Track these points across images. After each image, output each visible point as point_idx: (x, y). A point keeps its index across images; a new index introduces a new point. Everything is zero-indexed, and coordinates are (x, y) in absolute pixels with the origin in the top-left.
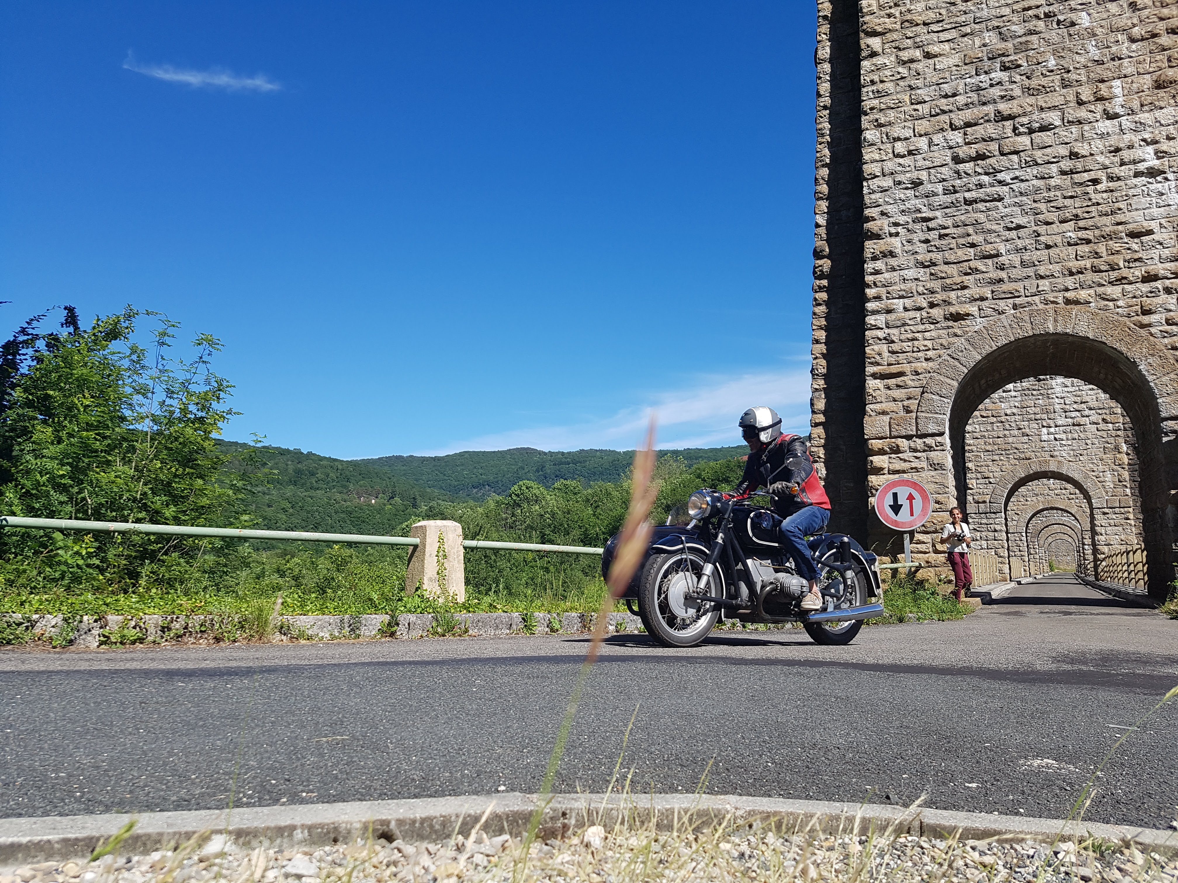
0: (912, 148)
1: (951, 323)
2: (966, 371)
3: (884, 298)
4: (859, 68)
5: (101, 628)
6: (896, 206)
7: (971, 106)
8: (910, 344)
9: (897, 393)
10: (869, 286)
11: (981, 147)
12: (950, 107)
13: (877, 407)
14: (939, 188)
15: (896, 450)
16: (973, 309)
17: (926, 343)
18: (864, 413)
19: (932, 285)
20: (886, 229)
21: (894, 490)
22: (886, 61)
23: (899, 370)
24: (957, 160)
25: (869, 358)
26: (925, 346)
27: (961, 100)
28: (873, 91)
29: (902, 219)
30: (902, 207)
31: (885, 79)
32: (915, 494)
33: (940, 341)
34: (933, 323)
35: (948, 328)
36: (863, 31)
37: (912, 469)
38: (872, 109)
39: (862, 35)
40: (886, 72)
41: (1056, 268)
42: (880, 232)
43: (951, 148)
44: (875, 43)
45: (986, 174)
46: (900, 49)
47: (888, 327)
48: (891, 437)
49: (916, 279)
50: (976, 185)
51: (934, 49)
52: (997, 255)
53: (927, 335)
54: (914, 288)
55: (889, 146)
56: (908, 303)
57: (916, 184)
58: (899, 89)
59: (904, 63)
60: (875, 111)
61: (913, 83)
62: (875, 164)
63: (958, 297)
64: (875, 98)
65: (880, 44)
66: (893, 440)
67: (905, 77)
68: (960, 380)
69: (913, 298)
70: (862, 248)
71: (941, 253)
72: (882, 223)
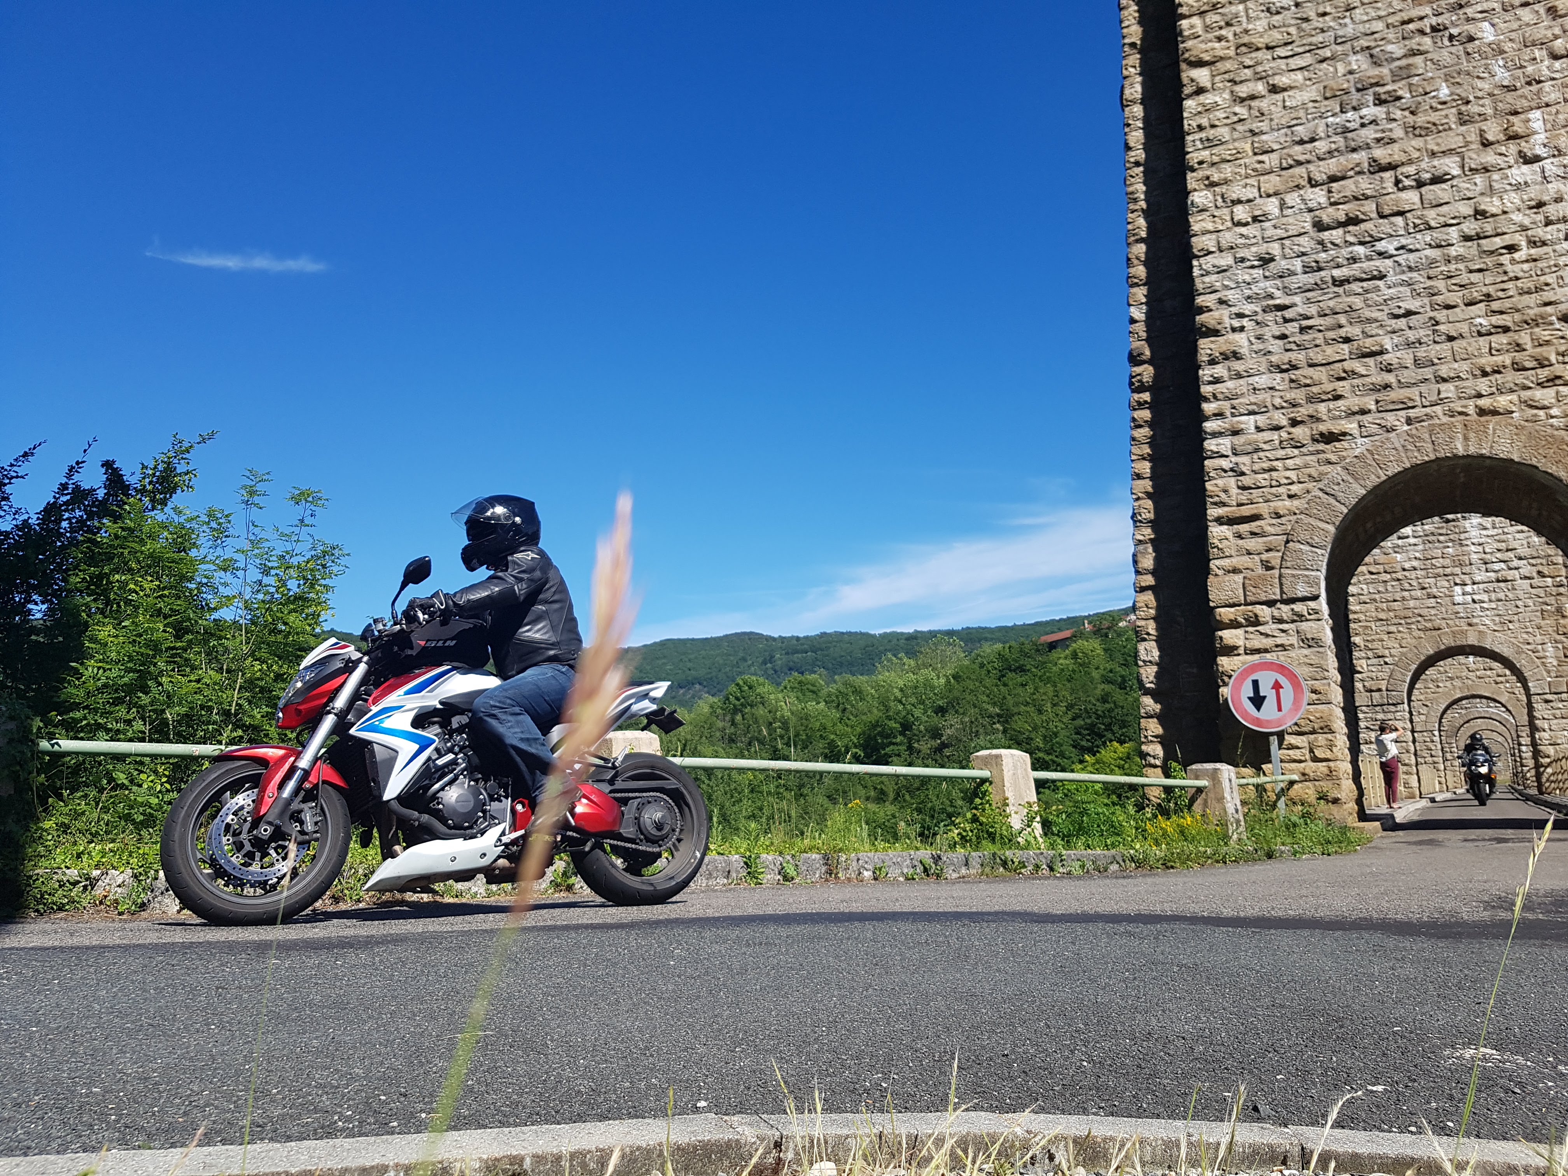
0: (1257, 213)
1: (1321, 446)
2: (1346, 511)
3: (1229, 414)
4: (1180, 109)
6: (1238, 291)
7: (1336, 154)
8: (1266, 476)
9: (1252, 544)
10: (1206, 400)
11: (1351, 208)
12: (1308, 157)
13: (1226, 563)
14: (1297, 264)
15: (1255, 621)
16: (1351, 426)
17: (1288, 474)
18: (1208, 571)
19: (1293, 396)
20: (1227, 322)
21: (1254, 677)
22: (1217, 99)
23: (1253, 512)
25: (1212, 497)
26: (1287, 478)
27: (1322, 146)
28: (1201, 139)
29: (1248, 308)
30: (1248, 292)
31: (1217, 123)
32: (1283, 681)
34: (1296, 447)
35: (1318, 452)
36: (1185, 60)
37: (1277, 646)
38: (1201, 163)
39: (1183, 66)
40: (1217, 113)
41: (1463, 367)
42: (1219, 327)
43: (1310, 210)
44: (1202, 75)
45: (1362, 243)
46: (1235, 83)
47: (1235, 454)
48: (1246, 604)
49: (1271, 388)
50: (1348, 259)
51: (1282, 80)
52: (1381, 353)
53: (1290, 463)
54: (1269, 400)
55: (1226, 211)
56: (1261, 420)
57: (1266, 260)
58: (1236, 135)
59: (1243, 100)
60: (1205, 165)
61: (1256, 126)
62: (1208, 236)
63: (1329, 411)
64: (1205, 148)
65: (1208, 77)
66: (1250, 608)
67: (1244, 120)
68: (1337, 523)
69: (1268, 414)
70: (1195, 350)
71: (1303, 352)
72: (1221, 315)
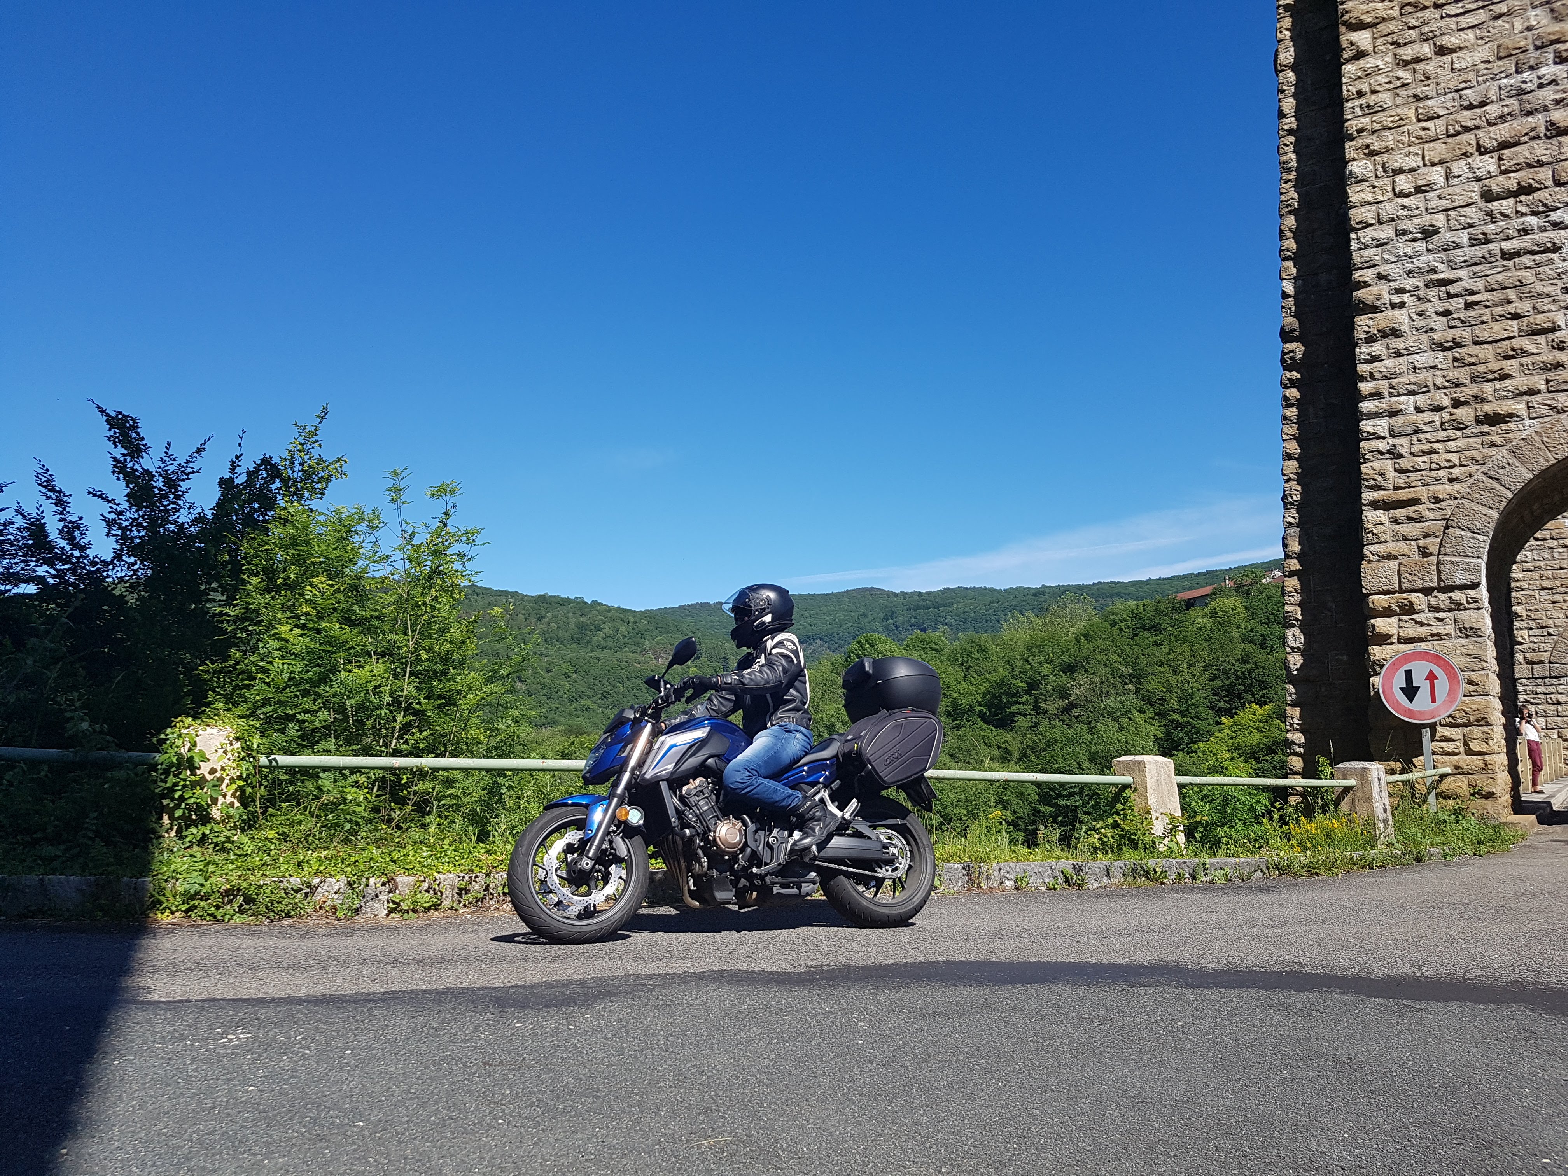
0: (1421, 183)
1: (1485, 428)
2: (1511, 495)
3: (1386, 394)
4: (1340, 76)
5: (390, 892)
6: (1399, 265)
7: (1509, 118)
8: (1425, 458)
9: (1409, 529)
10: (1363, 379)
11: (1524, 176)
12: (1477, 122)
13: (1381, 549)
14: (1464, 237)
15: (1409, 609)
16: (1519, 407)
17: (1450, 456)
18: (1361, 557)
19: (1457, 376)
20: (1387, 298)
21: (1407, 667)
22: (1379, 63)
23: (1411, 496)
24: (1488, 196)
25: (1367, 480)
26: (1449, 461)
27: (1493, 110)
28: (1361, 107)
29: (1409, 283)
30: (1410, 266)
31: (1378, 88)
32: (1438, 671)
33: (1471, 453)
34: (1459, 429)
35: (1482, 434)
36: (1345, 23)
37: (1432, 635)
38: (1360, 131)
39: (1343, 29)
40: (1379, 78)
42: (1378, 303)
43: (1479, 179)
44: (1363, 39)
45: (1534, 213)
46: (1399, 45)
47: (1393, 435)
48: (1401, 591)
49: (1432, 367)
50: (1519, 231)
51: (1451, 41)
52: (1554, 329)
53: (1451, 445)
54: (1430, 379)
55: (1387, 181)
56: (1422, 400)
57: (1429, 233)
58: (1399, 101)
59: (1406, 63)
60: (1365, 133)
61: (1420, 91)
62: (1367, 207)
63: (1495, 391)
64: (1364, 115)
65: (1370, 40)
66: (1405, 595)
67: (1408, 84)
68: (1501, 509)
69: (1430, 394)
70: (1352, 327)
71: (1469, 329)
72: (1380, 290)
